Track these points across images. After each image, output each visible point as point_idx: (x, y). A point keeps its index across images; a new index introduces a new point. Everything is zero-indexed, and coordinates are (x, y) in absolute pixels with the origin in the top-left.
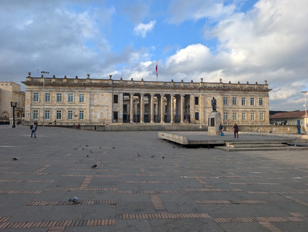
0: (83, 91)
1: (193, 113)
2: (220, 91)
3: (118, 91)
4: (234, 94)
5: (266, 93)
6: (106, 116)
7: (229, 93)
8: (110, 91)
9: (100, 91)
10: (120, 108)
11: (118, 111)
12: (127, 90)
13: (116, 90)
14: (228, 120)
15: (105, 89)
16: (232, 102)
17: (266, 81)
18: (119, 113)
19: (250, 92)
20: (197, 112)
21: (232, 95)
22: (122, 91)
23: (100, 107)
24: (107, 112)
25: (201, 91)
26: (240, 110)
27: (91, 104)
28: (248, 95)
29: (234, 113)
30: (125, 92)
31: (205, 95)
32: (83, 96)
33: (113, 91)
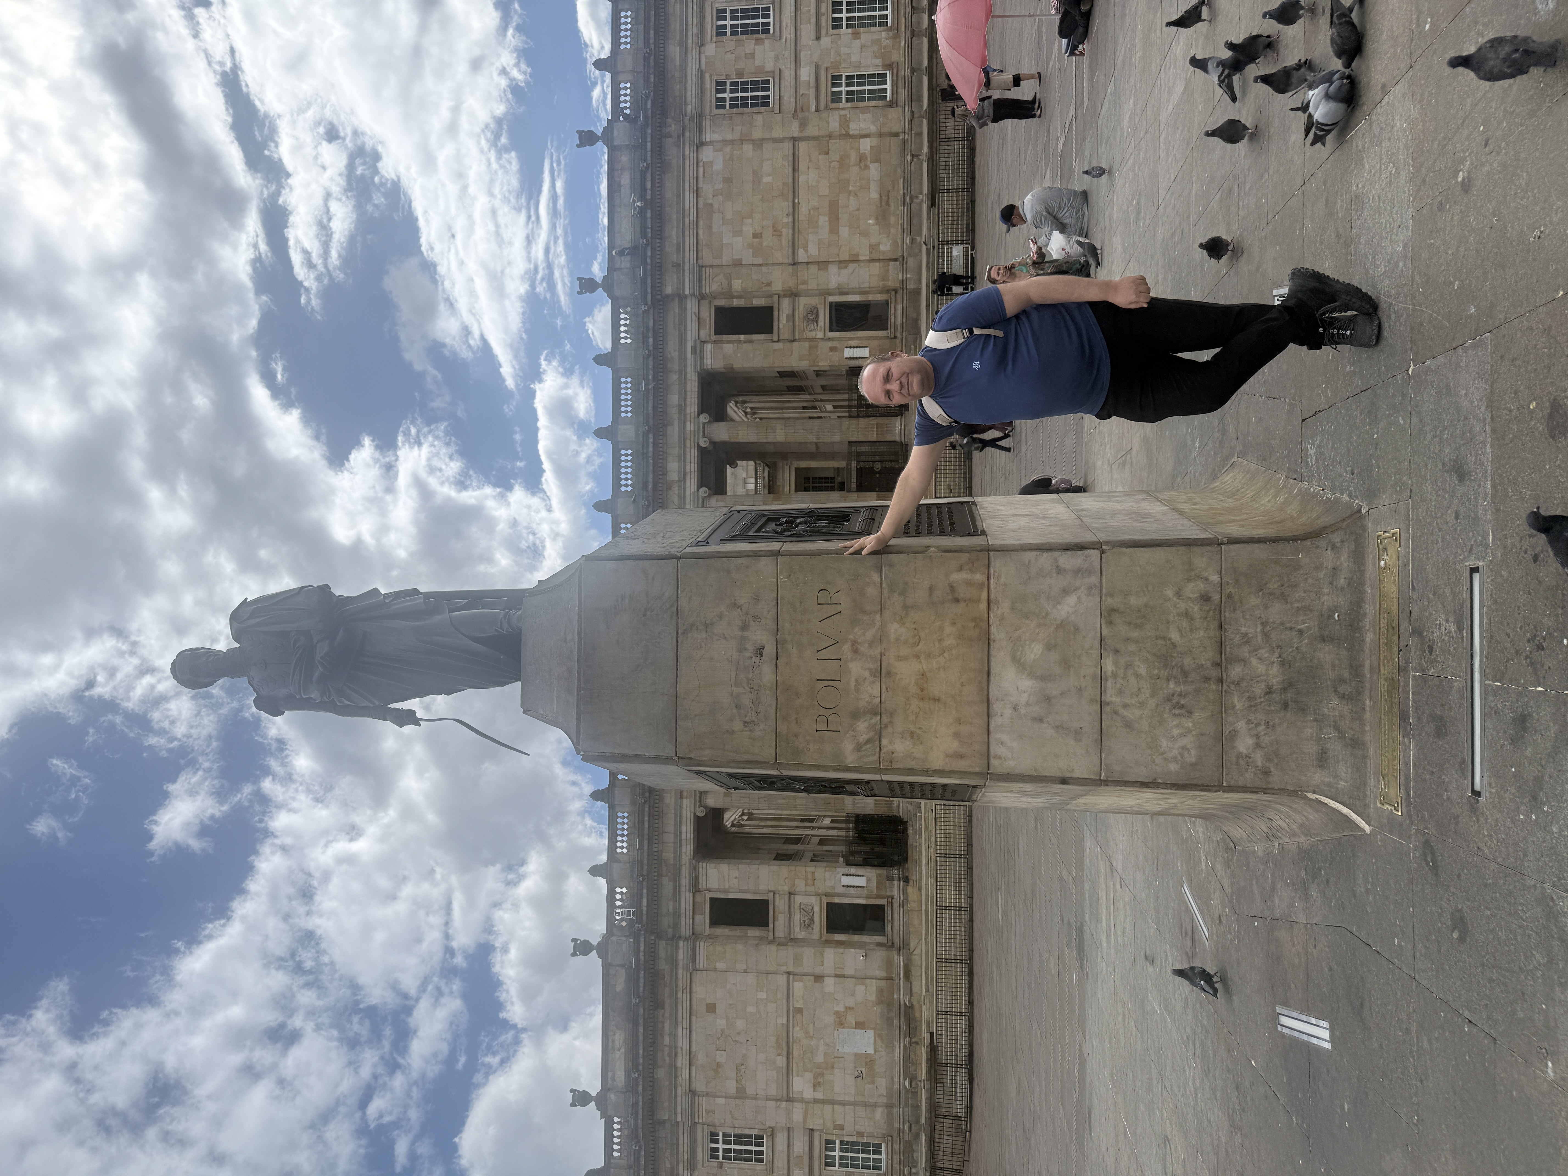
0: (684, 1140)
1: (832, 349)
2: (669, 142)
3: (686, 899)
4: (693, 30)
6: (860, 989)
7: (683, 68)
8: (682, 954)
9: (686, 1023)
10: (800, 885)
11: (825, 901)
12: (678, 834)
13: (677, 915)
15: (667, 990)
16: (749, 44)
18: (839, 895)
20: (824, 317)
21: (701, 45)
22: (685, 872)
23: (797, 1032)
24: (829, 984)
25: (669, 290)
27: (773, 1091)
29: (836, 25)
30: (688, 849)
31: (700, 262)
32: (721, 1138)
33: (680, 937)
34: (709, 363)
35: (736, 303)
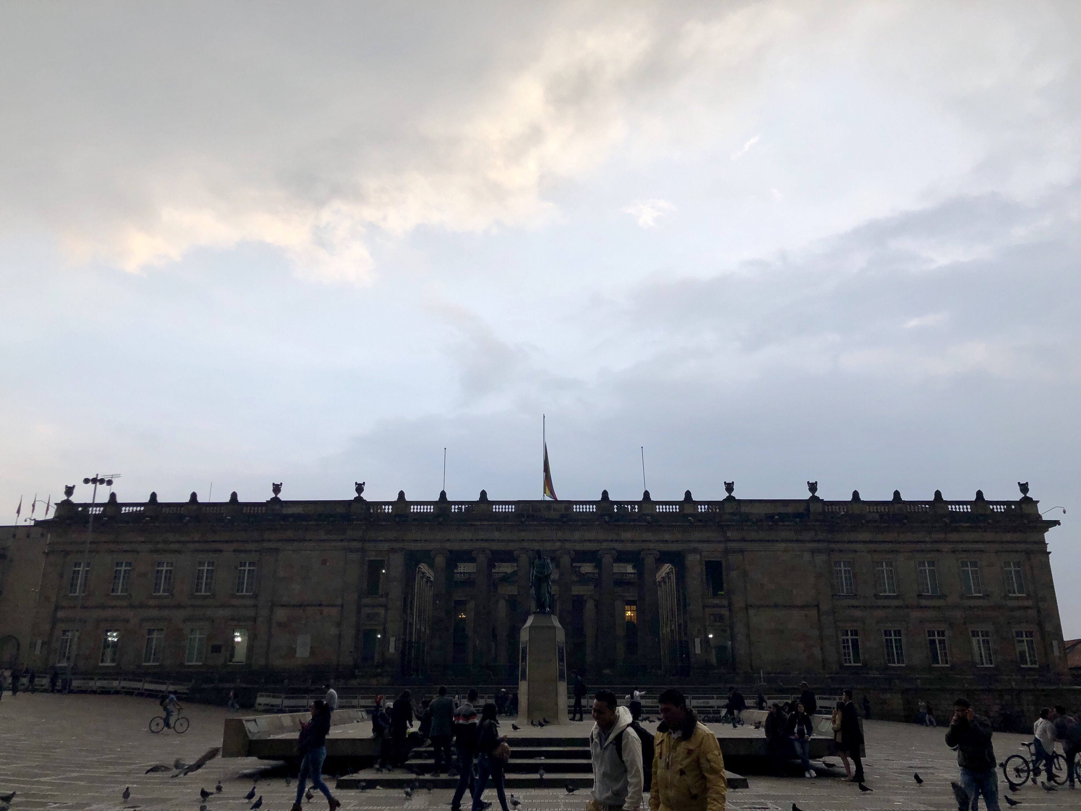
0: (252, 547)
1: (699, 630)
2: (813, 534)
3: (385, 546)
4: (878, 547)
5: (1034, 537)
6: (332, 650)
7: (857, 542)
8: (355, 545)
10: (391, 613)
11: (381, 628)
12: (421, 541)
13: (376, 541)
14: (865, 665)
15: (335, 536)
17: (1024, 488)
18: (384, 637)
19: (954, 536)
21: (869, 552)
22: (399, 545)
23: (309, 611)
24: (336, 630)
25: (729, 534)
26: (915, 614)
27: (277, 597)
28: (946, 547)
29: (887, 633)
30: (411, 547)
31: (746, 553)
32: (252, 568)
33: (363, 543)
34: (690, 557)
35: (724, 573)
